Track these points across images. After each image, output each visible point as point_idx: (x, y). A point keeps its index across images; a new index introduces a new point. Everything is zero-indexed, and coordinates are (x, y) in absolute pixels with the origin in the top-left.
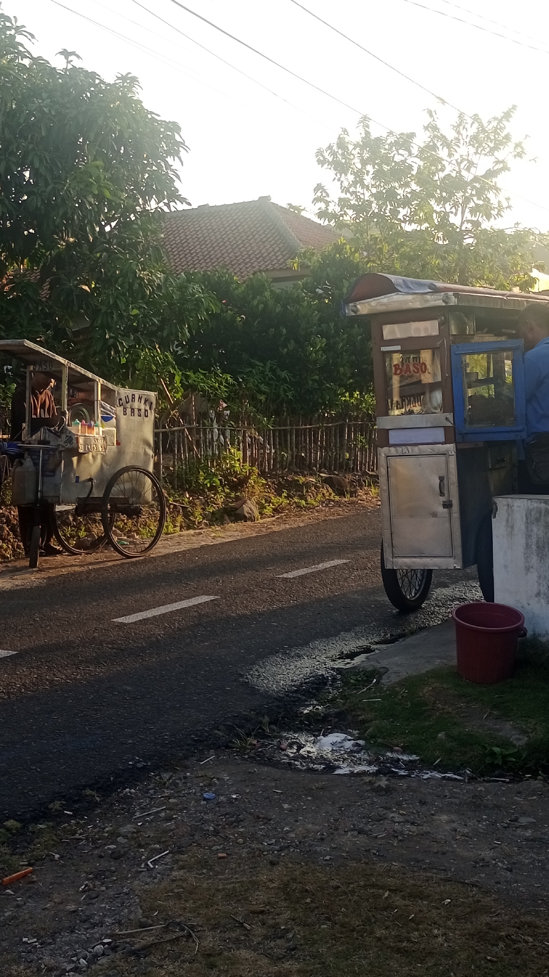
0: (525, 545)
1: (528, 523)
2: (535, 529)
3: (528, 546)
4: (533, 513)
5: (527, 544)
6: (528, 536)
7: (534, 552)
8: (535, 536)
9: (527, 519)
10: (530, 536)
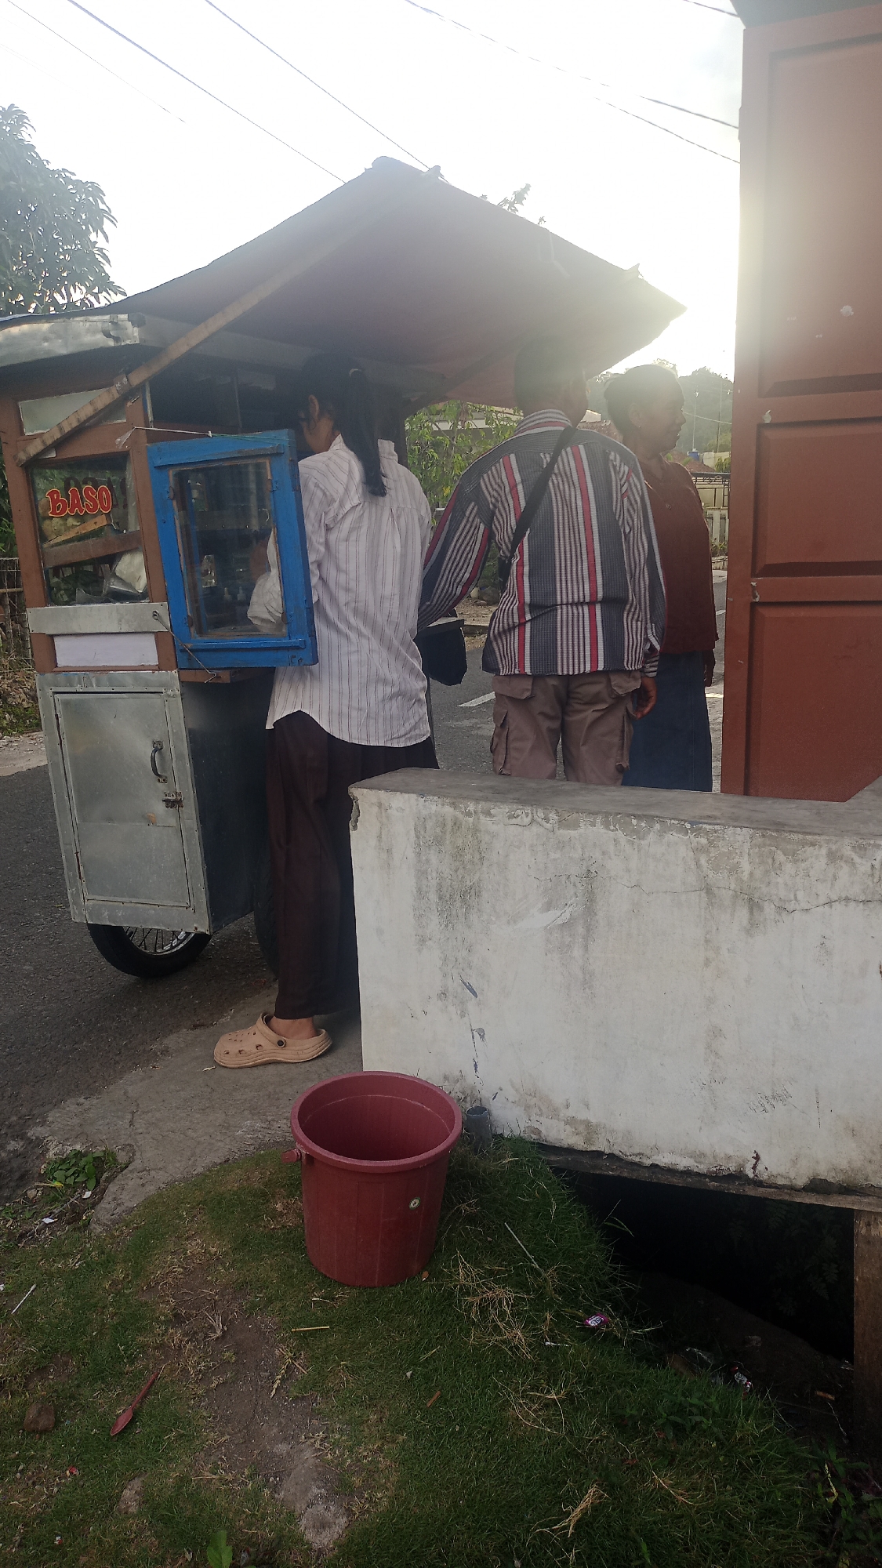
0: (415, 890)
1: (420, 845)
2: (434, 859)
3: (420, 893)
4: (429, 824)
5: (419, 890)
6: (422, 874)
7: (434, 907)
8: (434, 874)
9: (418, 837)
10: (425, 873)
